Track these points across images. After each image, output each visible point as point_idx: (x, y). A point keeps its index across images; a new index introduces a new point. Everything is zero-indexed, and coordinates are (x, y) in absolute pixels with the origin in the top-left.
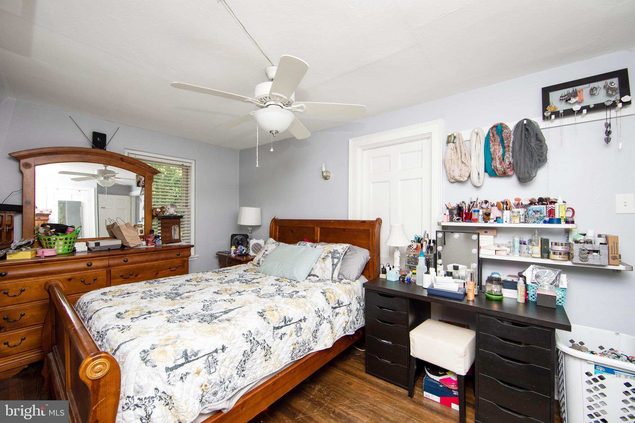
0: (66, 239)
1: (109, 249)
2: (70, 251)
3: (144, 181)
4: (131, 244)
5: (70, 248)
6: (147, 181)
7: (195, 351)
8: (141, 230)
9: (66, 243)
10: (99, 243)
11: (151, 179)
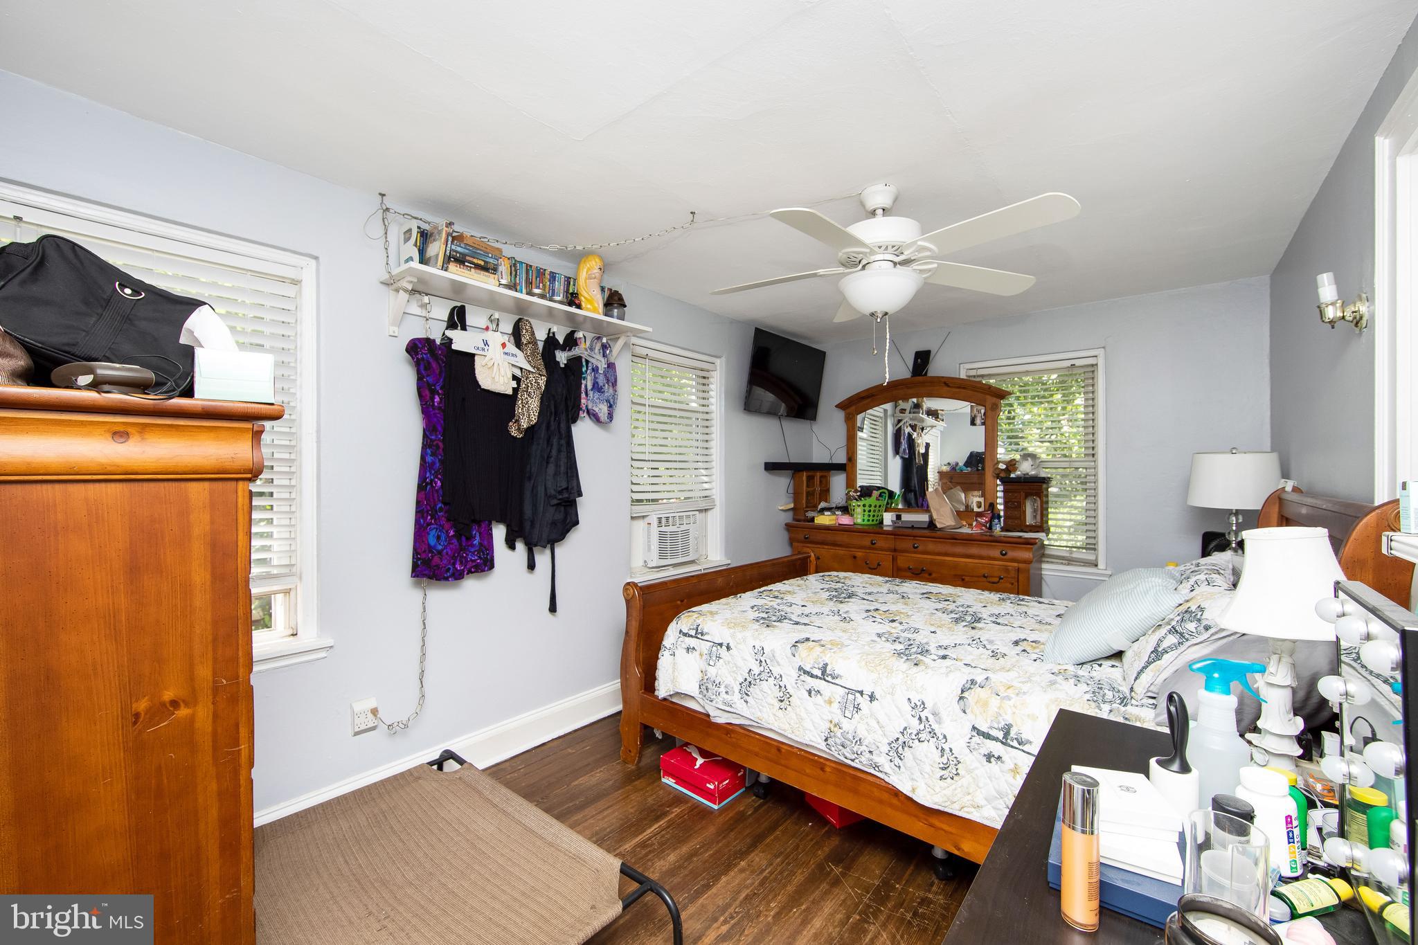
0: (864, 506)
1: (913, 526)
2: (875, 522)
3: (984, 414)
4: (939, 522)
5: (875, 518)
6: (989, 413)
7: (835, 672)
8: (978, 502)
9: (864, 511)
10: (900, 515)
11: (995, 408)
